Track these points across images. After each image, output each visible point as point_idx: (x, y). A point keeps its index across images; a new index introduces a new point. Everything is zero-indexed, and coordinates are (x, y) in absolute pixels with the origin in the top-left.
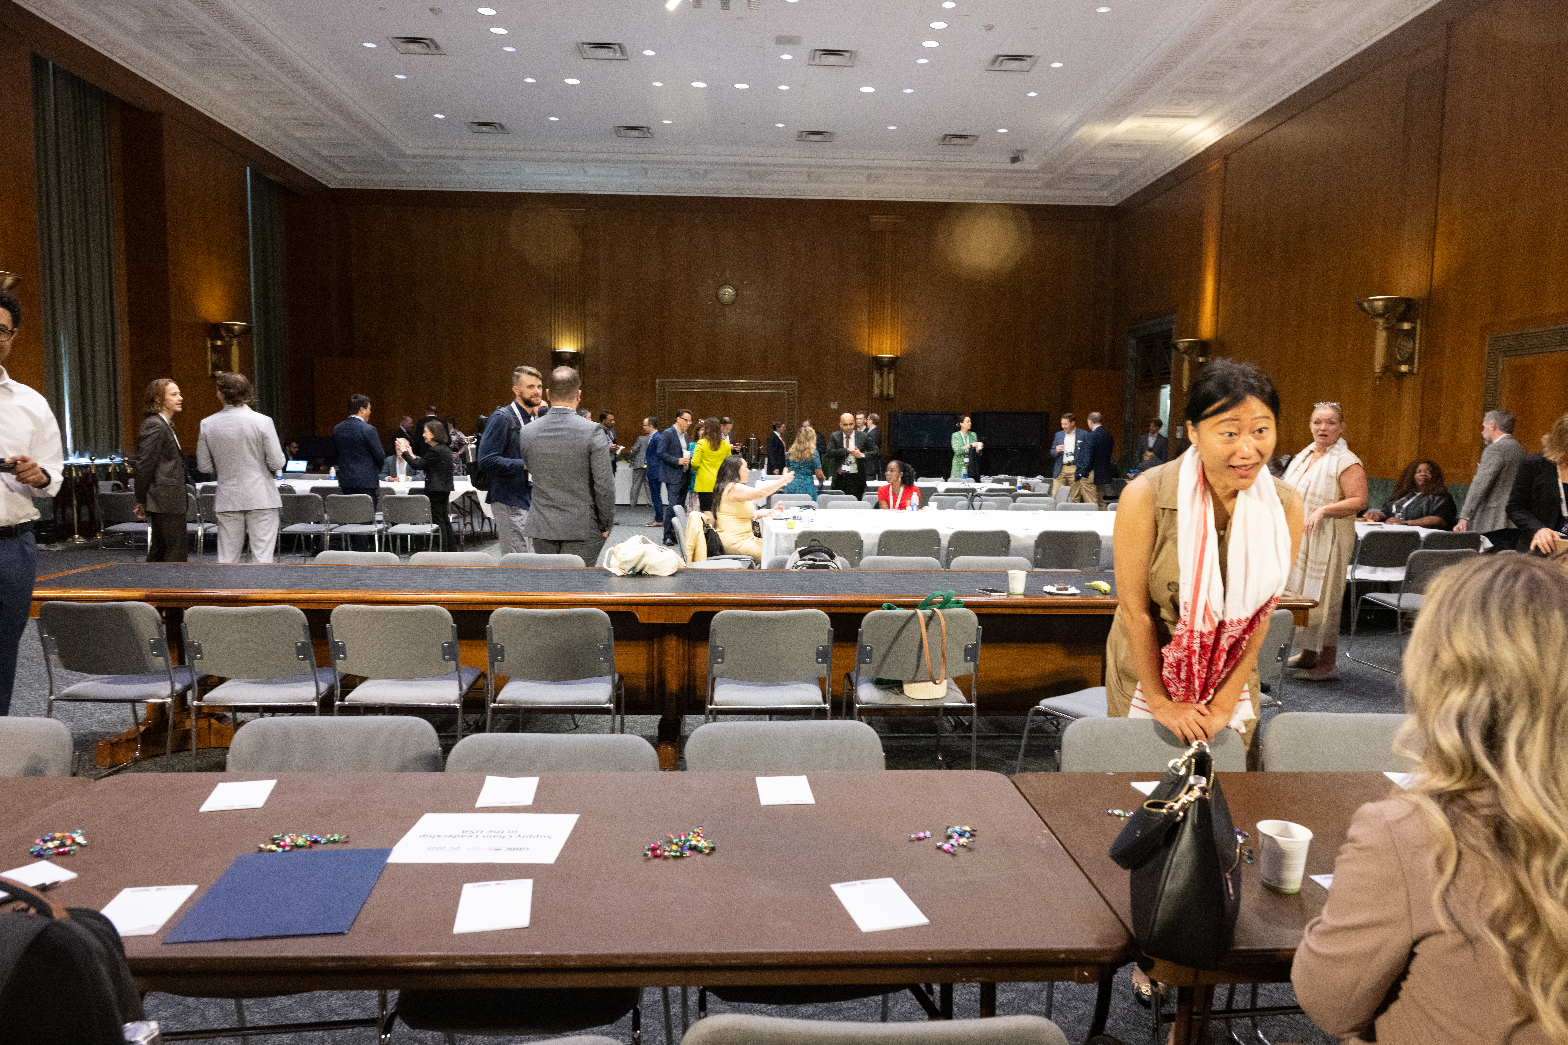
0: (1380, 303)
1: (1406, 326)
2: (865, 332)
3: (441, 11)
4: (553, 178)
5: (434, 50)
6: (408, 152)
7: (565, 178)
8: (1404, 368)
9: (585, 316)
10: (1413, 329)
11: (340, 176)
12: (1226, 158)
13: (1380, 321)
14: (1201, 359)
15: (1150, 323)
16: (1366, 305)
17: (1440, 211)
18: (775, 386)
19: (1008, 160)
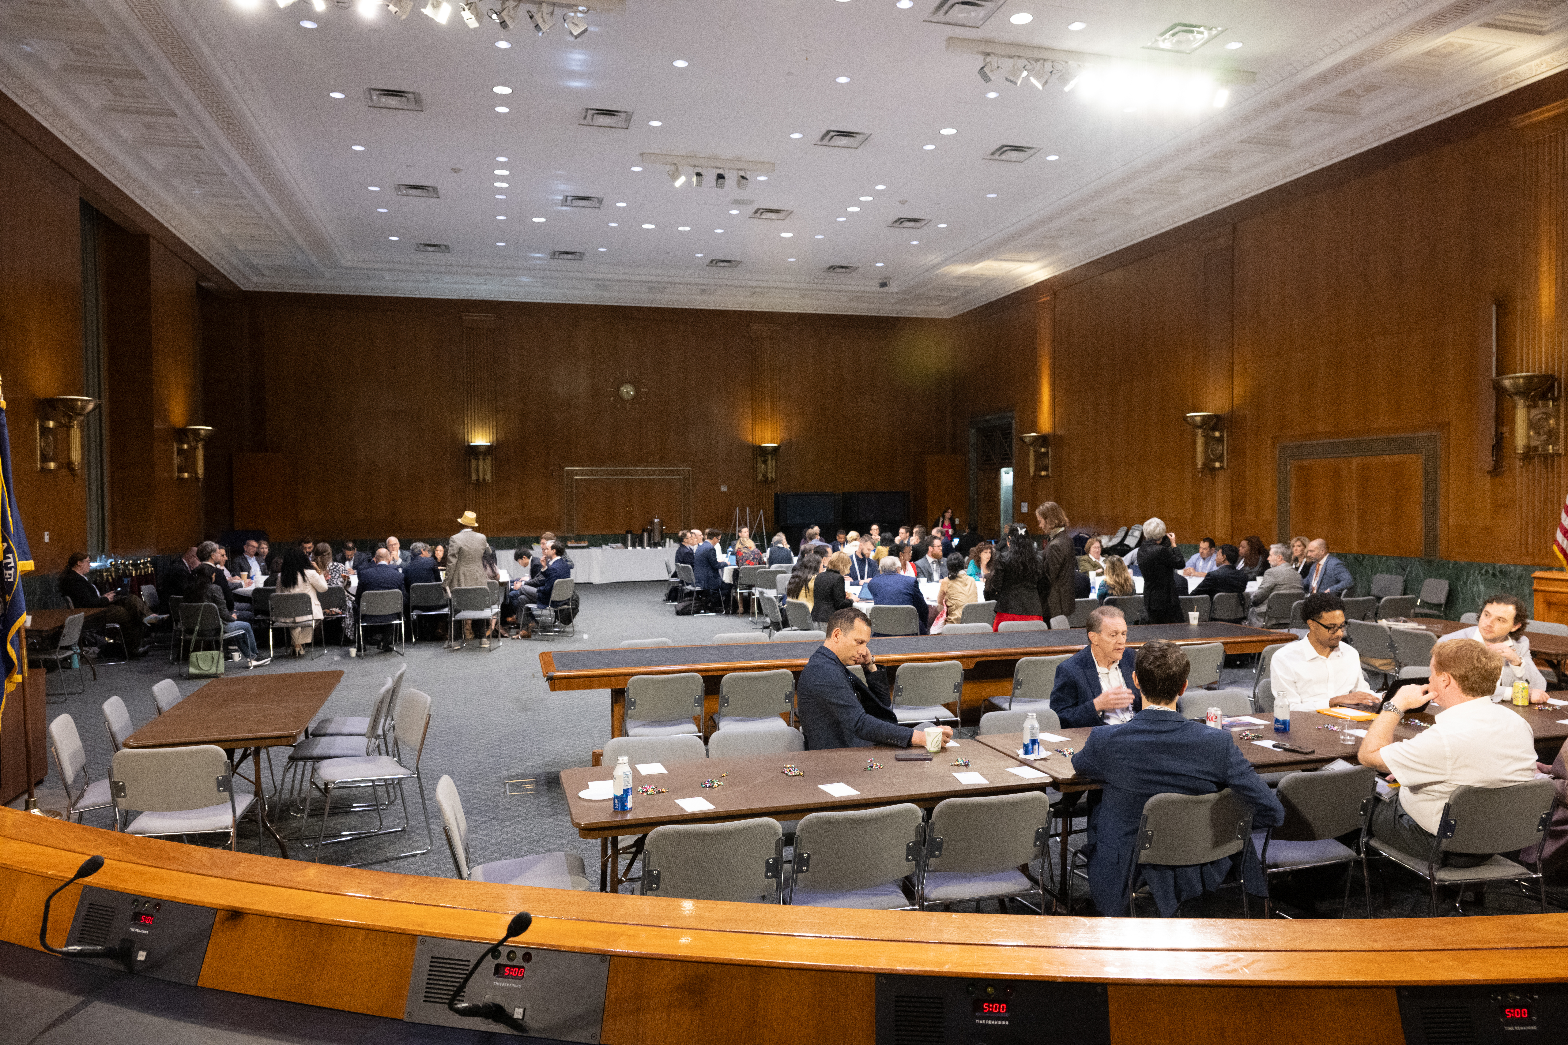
0: (1199, 419)
1: (1217, 434)
2: (749, 424)
3: (461, 170)
4: (467, 286)
5: (431, 194)
6: (346, 264)
7: (479, 287)
8: (1217, 465)
9: (496, 412)
10: (1222, 437)
11: (255, 279)
12: (1055, 293)
13: (1199, 431)
14: (1043, 450)
15: (990, 417)
16: (1189, 419)
17: (1235, 354)
18: (672, 472)
19: (877, 284)
